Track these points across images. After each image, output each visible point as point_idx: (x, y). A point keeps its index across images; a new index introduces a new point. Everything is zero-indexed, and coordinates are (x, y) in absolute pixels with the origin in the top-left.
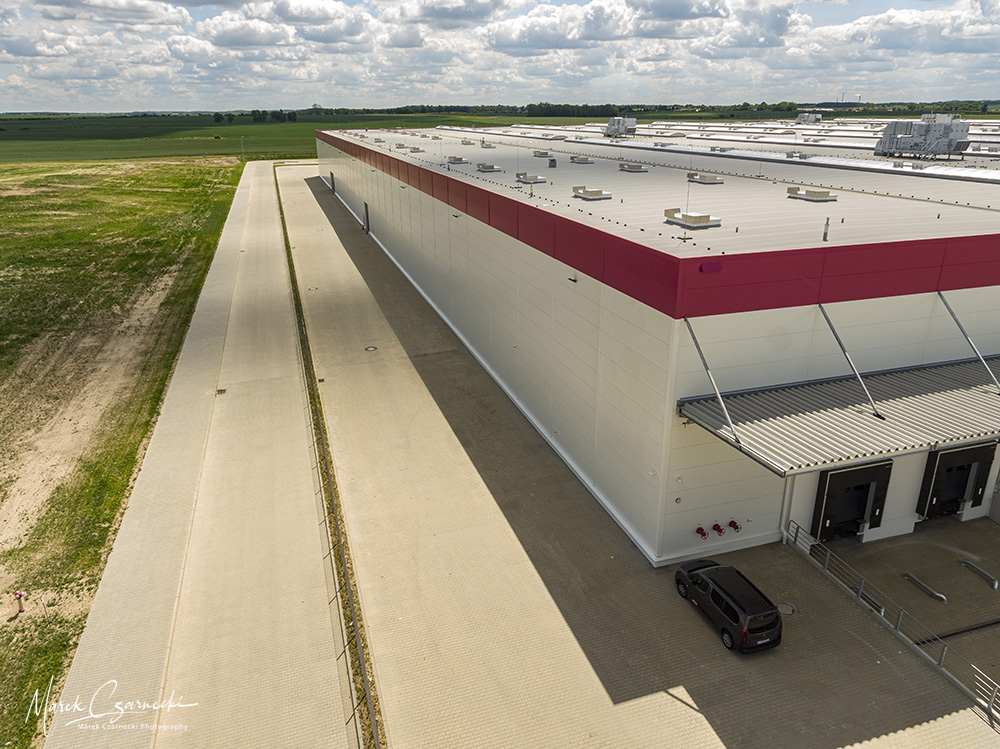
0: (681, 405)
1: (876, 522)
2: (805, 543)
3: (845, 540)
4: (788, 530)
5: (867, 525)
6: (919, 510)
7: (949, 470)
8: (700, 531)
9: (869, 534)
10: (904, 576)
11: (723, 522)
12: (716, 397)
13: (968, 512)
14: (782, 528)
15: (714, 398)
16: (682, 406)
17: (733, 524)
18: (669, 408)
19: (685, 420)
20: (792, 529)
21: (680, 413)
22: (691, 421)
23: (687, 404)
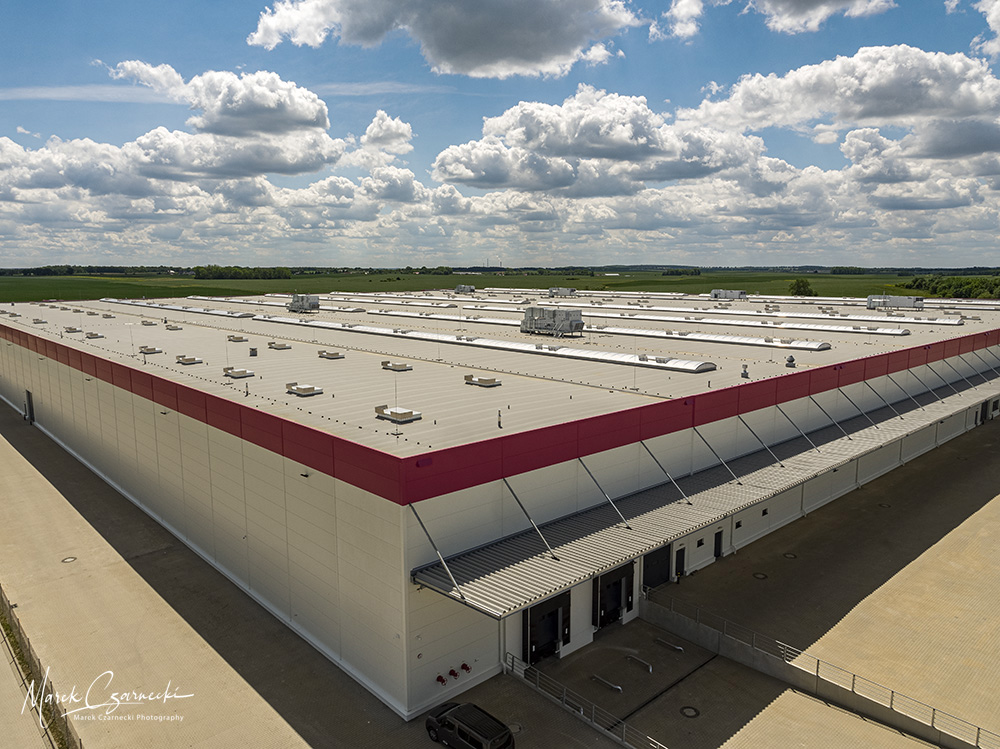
1: (567, 640)
2: (520, 670)
3: (548, 660)
4: (505, 661)
5: (561, 643)
6: (594, 623)
7: (608, 587)
8: (440, 679)
9: (564, 651)
10: (591, 678)
11: (456, 667)
12: (441, 563)
13: (626, 617)
14: (502, 661)
15: (438, 564)
16: (415, 575)
17: (465, 667)
19: (419, 586)
20: (509, 660)
21: (414, 581)
22: (423, 586)
23: (419, 573)
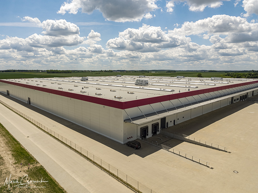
0: (124, 121)
1: (148, 135)
2: (140, 139)
3: (145, 138)
6: (152, 133)
7: (154, 127)
8: (128, 138)
9: (147, 137)
11: (130, 137)
13: (158, 133)
17: (132, 137)
18: (123, 121)
20: (138, 137)
21: (125, 122)
